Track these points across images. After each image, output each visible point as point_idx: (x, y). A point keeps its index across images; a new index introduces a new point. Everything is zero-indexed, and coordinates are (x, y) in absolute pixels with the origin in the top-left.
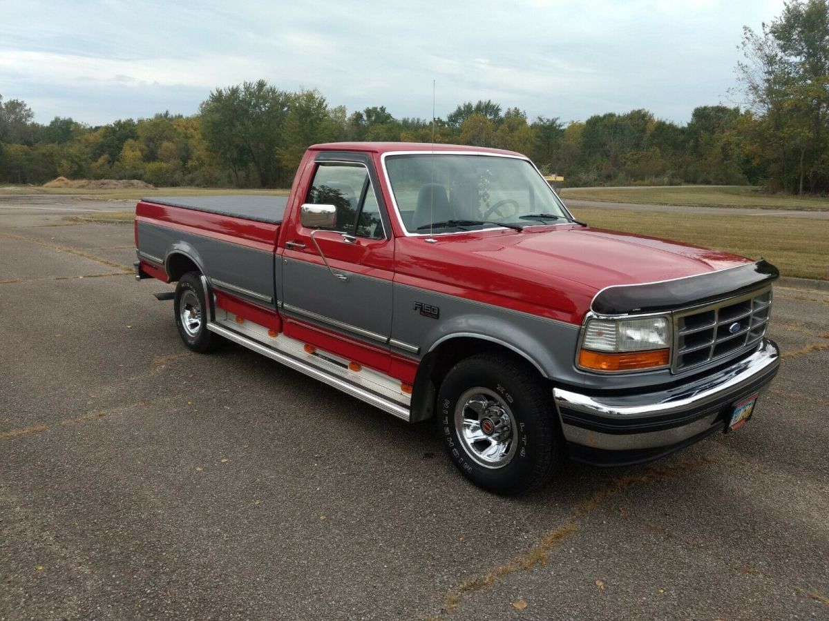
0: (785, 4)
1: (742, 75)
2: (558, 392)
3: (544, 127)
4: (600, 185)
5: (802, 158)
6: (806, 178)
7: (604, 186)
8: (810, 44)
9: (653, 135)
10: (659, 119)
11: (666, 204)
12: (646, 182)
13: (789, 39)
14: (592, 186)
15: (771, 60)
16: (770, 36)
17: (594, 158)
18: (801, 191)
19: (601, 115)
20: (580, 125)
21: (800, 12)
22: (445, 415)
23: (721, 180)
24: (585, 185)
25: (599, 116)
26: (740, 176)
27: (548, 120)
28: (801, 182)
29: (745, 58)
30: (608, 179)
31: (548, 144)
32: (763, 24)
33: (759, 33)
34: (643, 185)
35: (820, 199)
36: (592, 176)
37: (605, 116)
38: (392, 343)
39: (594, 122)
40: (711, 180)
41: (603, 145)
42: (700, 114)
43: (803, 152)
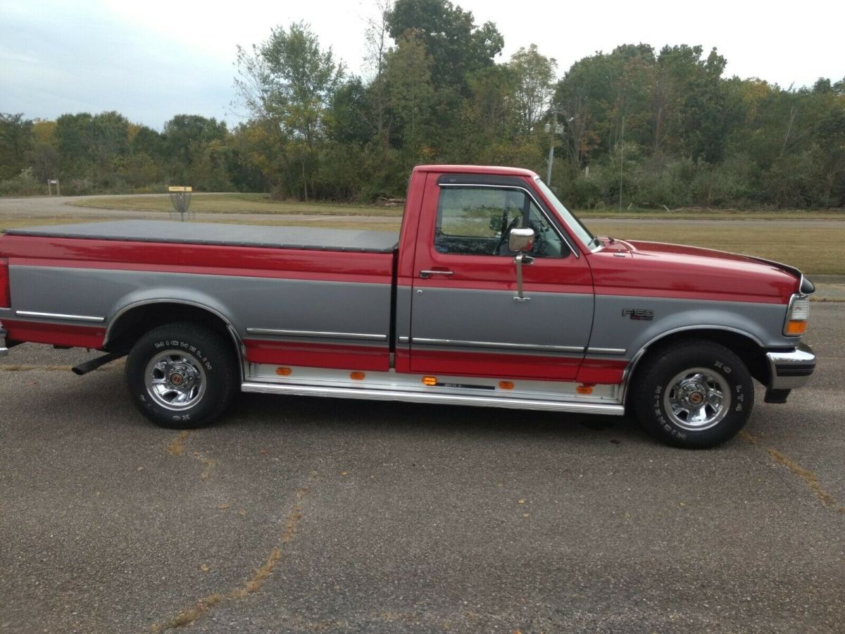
0: (272, 29)
1: (239, 90)
2: (773, 356)
3: (5, 123)
4: (101, 193)
5: (303, 169)
6: (309, 186)
7: (105, 194)
8: (296, 68)
9: (136, 140)
10: (139, 124)
11: (219, 212)
12: (147, 189)
13: (278, 62)
14: (92, 194)
15: (265, 80)
16: (261, 57)
17: (78, 162)
18: (306, 198)
19: (74, 114)
20: (50, 124)
21: (284, 38)
22: (656, 400)
23: (215, 187)
24: (84, 192)
25: (71, 116)
26: (229, 183)
27: (10, 116)
28: (306, 190)
29: (239, 74)
30: (105, 186)
31: (16, 144)
32: (254, 46)
33: (251, 54)
34: (144, 193)
35: (324, 204)
36: (87, 183)
37: (79, 116)
38: (590, 351)
39: (67, 122)
40: (206, 186)
41: (86, 148)
42: (179, 121)
43: (303, 164)
